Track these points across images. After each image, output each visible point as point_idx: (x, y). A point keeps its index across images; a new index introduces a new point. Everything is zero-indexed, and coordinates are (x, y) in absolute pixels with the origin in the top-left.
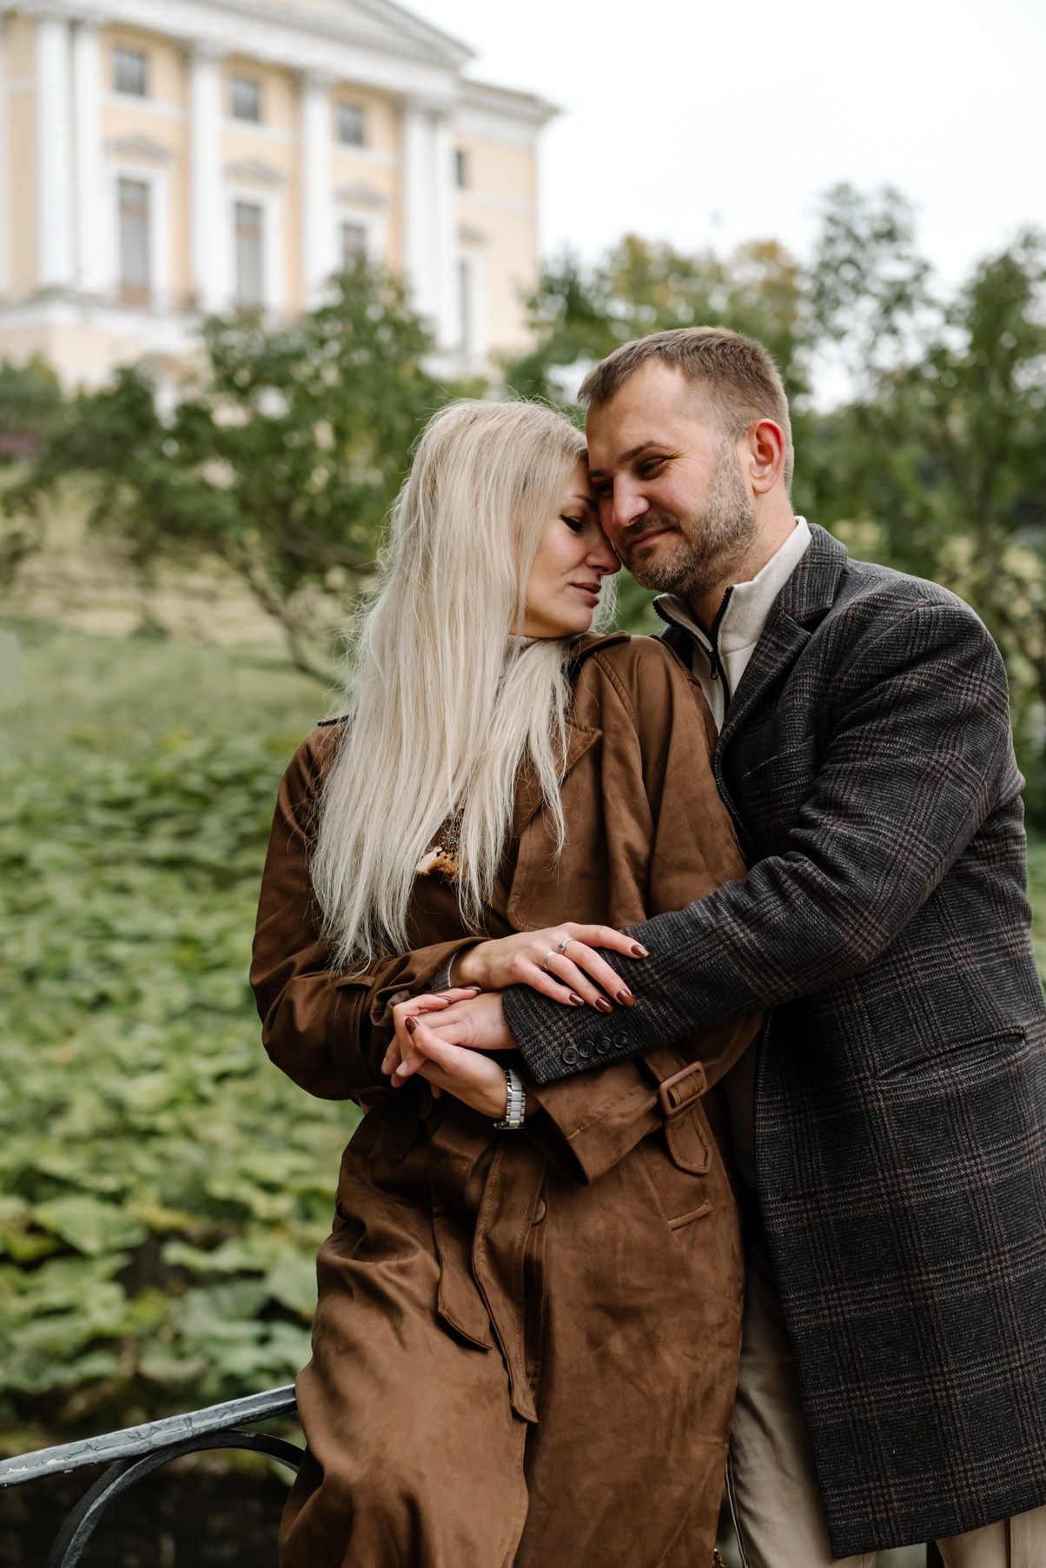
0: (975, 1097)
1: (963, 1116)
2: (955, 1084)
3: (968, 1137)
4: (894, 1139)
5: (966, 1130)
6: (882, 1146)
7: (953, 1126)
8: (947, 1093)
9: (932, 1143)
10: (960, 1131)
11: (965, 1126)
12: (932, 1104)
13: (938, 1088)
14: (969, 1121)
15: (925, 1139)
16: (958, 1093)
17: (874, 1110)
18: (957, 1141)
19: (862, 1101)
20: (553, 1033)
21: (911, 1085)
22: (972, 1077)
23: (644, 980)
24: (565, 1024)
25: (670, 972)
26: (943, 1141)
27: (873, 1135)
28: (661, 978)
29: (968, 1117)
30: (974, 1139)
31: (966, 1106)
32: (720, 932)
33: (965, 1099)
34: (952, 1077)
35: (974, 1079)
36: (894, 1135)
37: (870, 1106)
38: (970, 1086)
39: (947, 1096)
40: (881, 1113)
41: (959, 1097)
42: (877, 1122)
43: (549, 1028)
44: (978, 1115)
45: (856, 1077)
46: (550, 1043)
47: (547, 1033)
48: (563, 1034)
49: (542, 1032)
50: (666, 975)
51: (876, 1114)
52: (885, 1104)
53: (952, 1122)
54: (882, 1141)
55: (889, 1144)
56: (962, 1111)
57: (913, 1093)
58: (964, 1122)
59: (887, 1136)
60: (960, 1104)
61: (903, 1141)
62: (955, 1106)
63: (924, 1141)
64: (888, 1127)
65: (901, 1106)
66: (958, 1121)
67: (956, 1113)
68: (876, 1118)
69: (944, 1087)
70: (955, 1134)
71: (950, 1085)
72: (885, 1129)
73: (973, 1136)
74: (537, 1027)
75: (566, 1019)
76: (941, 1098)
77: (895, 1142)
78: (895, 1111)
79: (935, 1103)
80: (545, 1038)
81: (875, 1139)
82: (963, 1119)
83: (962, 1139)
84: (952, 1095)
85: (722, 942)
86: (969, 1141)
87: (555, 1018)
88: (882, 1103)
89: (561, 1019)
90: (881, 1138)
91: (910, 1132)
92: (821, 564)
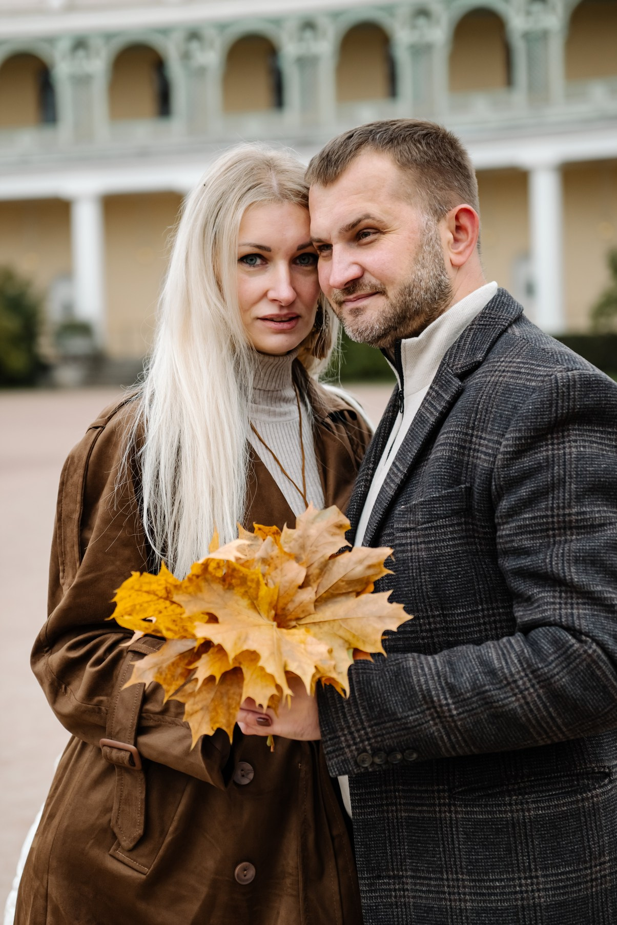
0: (541, 824)
1: (527, 839)
2: (523, 810)
3: (529, 859)
4: (459, 848)
5: (528, 852)
6: (449, 851)
7: (516, 847)
8: (513, 818)
9: (493, 858)
10: (522, 853)
11: (528, 848)
12: (497, 824)
13: (506, 812)
14: (533, 845)
15: (487, 853)
16: (524, 819)
17: (446, 820)
18: (518, 860)
19: (437, 809)
20: (354, 739)
21: (482, 804)
22: (541, 807)
23: (443, 712)
24: (366, 734)
25: (467, 711)
26: (504, 858)
27: (443, 840)
28: (459, 714)
29: (532, 841)
30: (535, 862)
31: (531, 831)
32: (513, 685)
33: (531, 825)
34: (522, 804)
35: (543, 808)
36: (459, 845)
37: (443, 815)
38: (537, 815)
39: (513, 820)
40: (451, 823)
41: (525, 822)
42: (447, 831)
43: (351, 733)
44: (542, 841)
45: (436, 788)
46: (349, 746)
47: (349, 737)
48: (362, 741)
49: (345, 735)
50: (463, 712)
51: (446, 823)
52: (456, 817)
53: (515, 843)
54: (449, 847)
55: (454, 851)
56: (526, 835)
57: (482, 812)
58: (527, 846)
59: (453, 844)
60: (526, 829)
61: (466, 852)
62: (520, 829)
63: (486, 855)
64: (455, 837)
65: (469, 821)
66: (521, 843)
67: (521, 836)
68: (446, 827)
69: (512, 812)
70: (517, 854)
71: (517, 811)
72: (453, 838)
73: (534, 858)
74: (342, 730)
75: (369, 730)
76: (507, 821)
77: (459, 851)
78: (463, 824)
79: (501, 824)
80: (346, 741)
81: (443, 844)
82: (527, 842)
83: (523, 859)
84: (518, 820)
85: (515, 695)
86: (529, 863)
87: (360, 727)
88: (453, 815)
89: (364, 729)
90: (448, 844)
91: (474, 845)
92: (486, 325)
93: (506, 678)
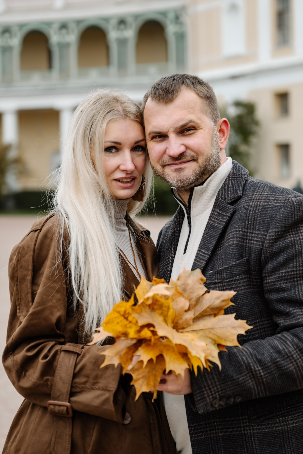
0: (295, 431)
1: (289, 440)
2: (286, 425)
3: (291, 450)
4: (256, 448)
5: (290, 446)
6: (250, 450)
7: (284, 444)
8: (282, 429)
9: (273, 452)
10: (287, 447)
11: (290, 445)
12: (275, 434)
13: (278, 427)
14: (292, 442)
15: (271, 449)
16: (287, 429)
17: (248, 434)
18: (285, 451)
19: (242, 429)
20: (211, 392)
21: (266, 424)
22: (295, 422)
23: (256, 374)
24: (217, 389)
25: (268, 373)
26: (279, 451)
27: (246, 445)
28: (264, 375)
29: (292, 441)
31: (291, 435)
32: (291, 358)
33: (291, 432)
34: (285, 421)
35: (296, 423)
36: (256, 446)
37: (246, 432)
38: (294, 426)
39: (282, 430)
40: (251, 436)
41: (288, 431)
42: (248, 440)
43: (210, 389)
44: (296, 440)
45: (241, 418)
46: (208, 396)
47: (209, 391)
48: (215, 393)
49: (206, 390)
50: (267, 374)
51: (248, 436)
52: (253, 432)
53: (284, 442)
54: (250, 449)
55: (253, 450)
56: (289, 438)
57: (266, 428)
58: (290, 443)
59: (253, 446)
60: (288, 434)
61: (260, 450)
62: (286, 435)
63: (270, 450)
64: (253, 442)
65: (260, 434)
66: (286, 442)
67: (286, 438)
68: (248, 438)
69: (281, 426)
70: (285, 448)
71: (284, 425)
72: (252, 443)
73: (293, 449)
74: (205, 387)
75: (219, 387)
76: (279, 431)
77: (256, 450)
78: (257, 436)
79: (276, 433)
80: (207, 393)
81: (247, 447)
82: (289, 441)
84: (285, 430)
85: (292, 363)
87: (214, 385)
88: (252, 431)
89: (216, 386)
90: (250, 447)
91: (264, 446)
92: (236, 178)
93: (287, 354)
